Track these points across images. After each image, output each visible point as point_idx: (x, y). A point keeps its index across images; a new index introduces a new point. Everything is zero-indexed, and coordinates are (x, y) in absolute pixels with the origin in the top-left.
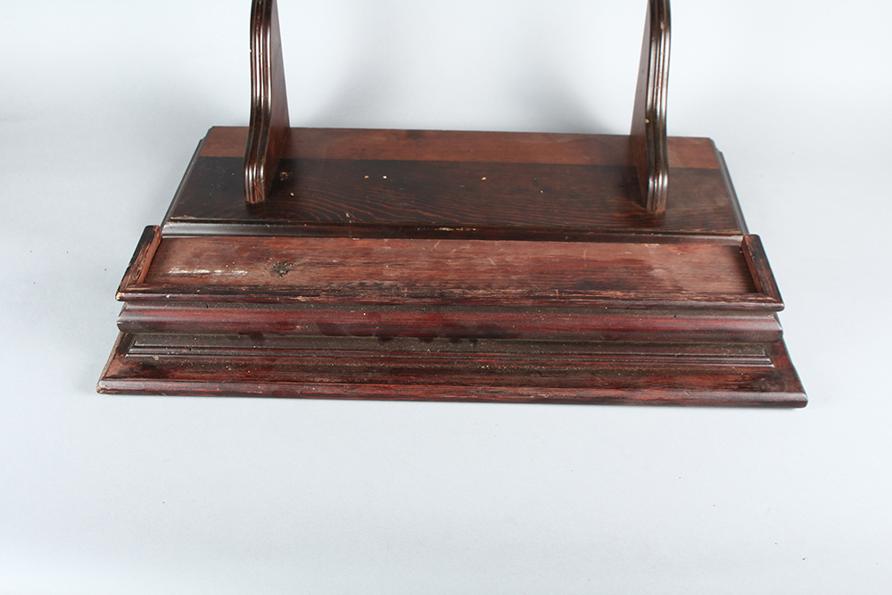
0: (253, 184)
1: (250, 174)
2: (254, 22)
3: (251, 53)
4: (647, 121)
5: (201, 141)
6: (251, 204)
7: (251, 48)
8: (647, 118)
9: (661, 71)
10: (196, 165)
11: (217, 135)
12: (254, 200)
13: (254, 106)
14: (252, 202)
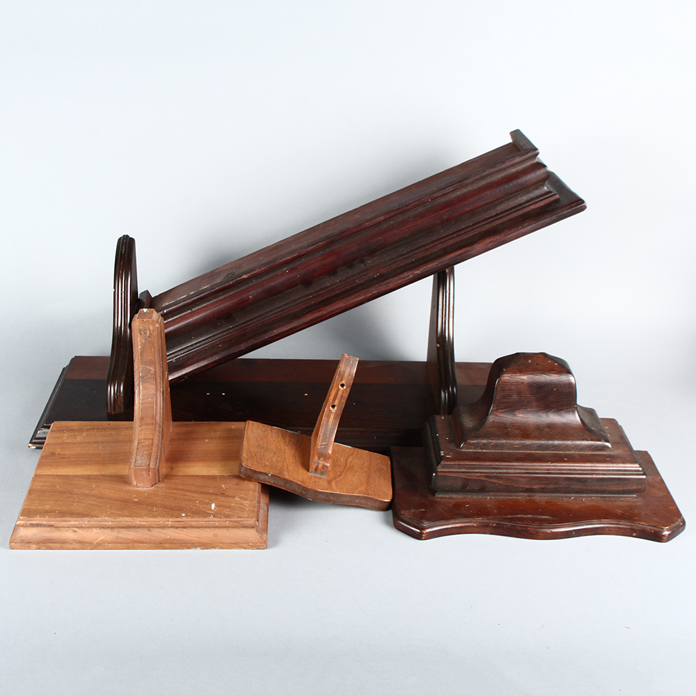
0: (114, 397)
1: (112, 390)
2: (118, 267)
3: (115, 292)
4: (438, 345)
5: (64, 369)
6: (111, 414)
7: (115, 288)
8: (437, 343)
9: (447, 305)
10: (63, 385)
11: (78, 363)
12: (114, 410)
13: (116, 335)
14: (113, 412)
